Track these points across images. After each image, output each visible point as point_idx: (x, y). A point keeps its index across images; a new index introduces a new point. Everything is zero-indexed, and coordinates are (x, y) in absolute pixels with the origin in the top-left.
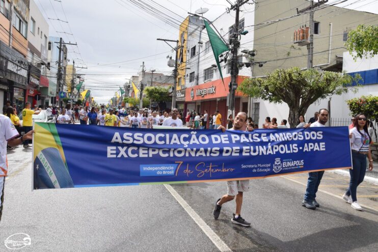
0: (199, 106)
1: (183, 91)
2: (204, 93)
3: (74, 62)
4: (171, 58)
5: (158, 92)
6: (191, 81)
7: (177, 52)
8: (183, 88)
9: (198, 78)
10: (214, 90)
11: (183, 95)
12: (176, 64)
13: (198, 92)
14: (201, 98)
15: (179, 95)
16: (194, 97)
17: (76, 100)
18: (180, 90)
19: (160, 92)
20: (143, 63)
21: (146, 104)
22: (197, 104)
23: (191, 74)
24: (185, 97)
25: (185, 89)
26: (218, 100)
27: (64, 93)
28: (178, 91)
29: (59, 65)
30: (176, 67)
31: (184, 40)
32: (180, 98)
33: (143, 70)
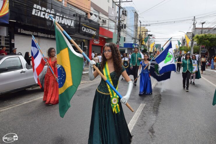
3: (141, 23)
5: (208, 39)
17: (143, 49)
19: (210, 38)
20: (194, 17)
21: (196, 51)
27: (135, 44)
29: (119, 20)
33: (194, 23)
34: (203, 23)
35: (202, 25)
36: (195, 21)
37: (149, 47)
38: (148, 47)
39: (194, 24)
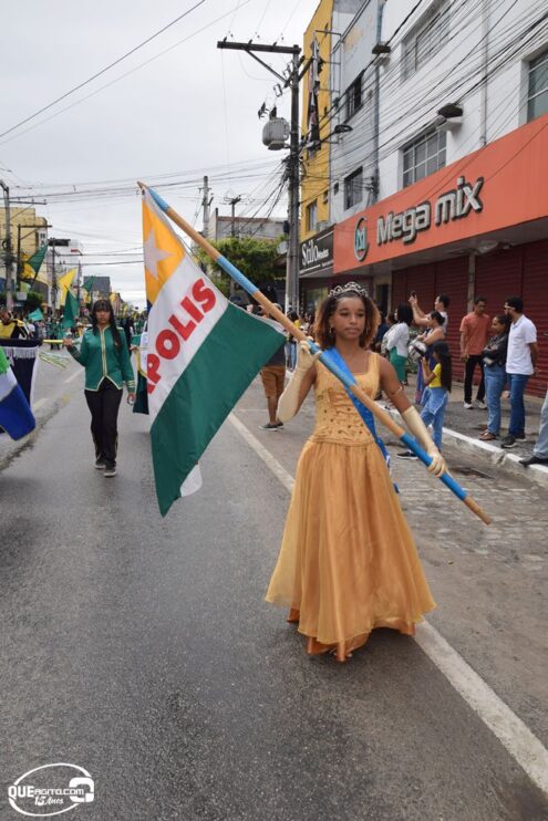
0: (385, 287)
1: (325, 239)
2: (415, 224)
3: (7, 189)
4: (274, 113)
5: (244, 255)
6: (349, 204)
7: (295, 91)
8: (322, 229)
9: (375, 186)
10: (471, 200)
11: (325, 254)
12: (294, 137)
13: (384, 229)
14: (397, 250)
15: (313, 255)
16: (366, 252)
18: (315, 238)
19: (250, 252)
20: (206, 178)
22: (379, 281)
23: (348, 180)
24: (330, 257)
25: (332, 228)
26: (484, 249)
28: (307, 242)
30: (295, 147)
31: (321, 62)
32: (314, 264)
33: (205, 199)
34: (234, 202)
35: (233, 209)
36: (210, 192)
37: (55, 287)
38: (50, 288)
39: (206, 204)
